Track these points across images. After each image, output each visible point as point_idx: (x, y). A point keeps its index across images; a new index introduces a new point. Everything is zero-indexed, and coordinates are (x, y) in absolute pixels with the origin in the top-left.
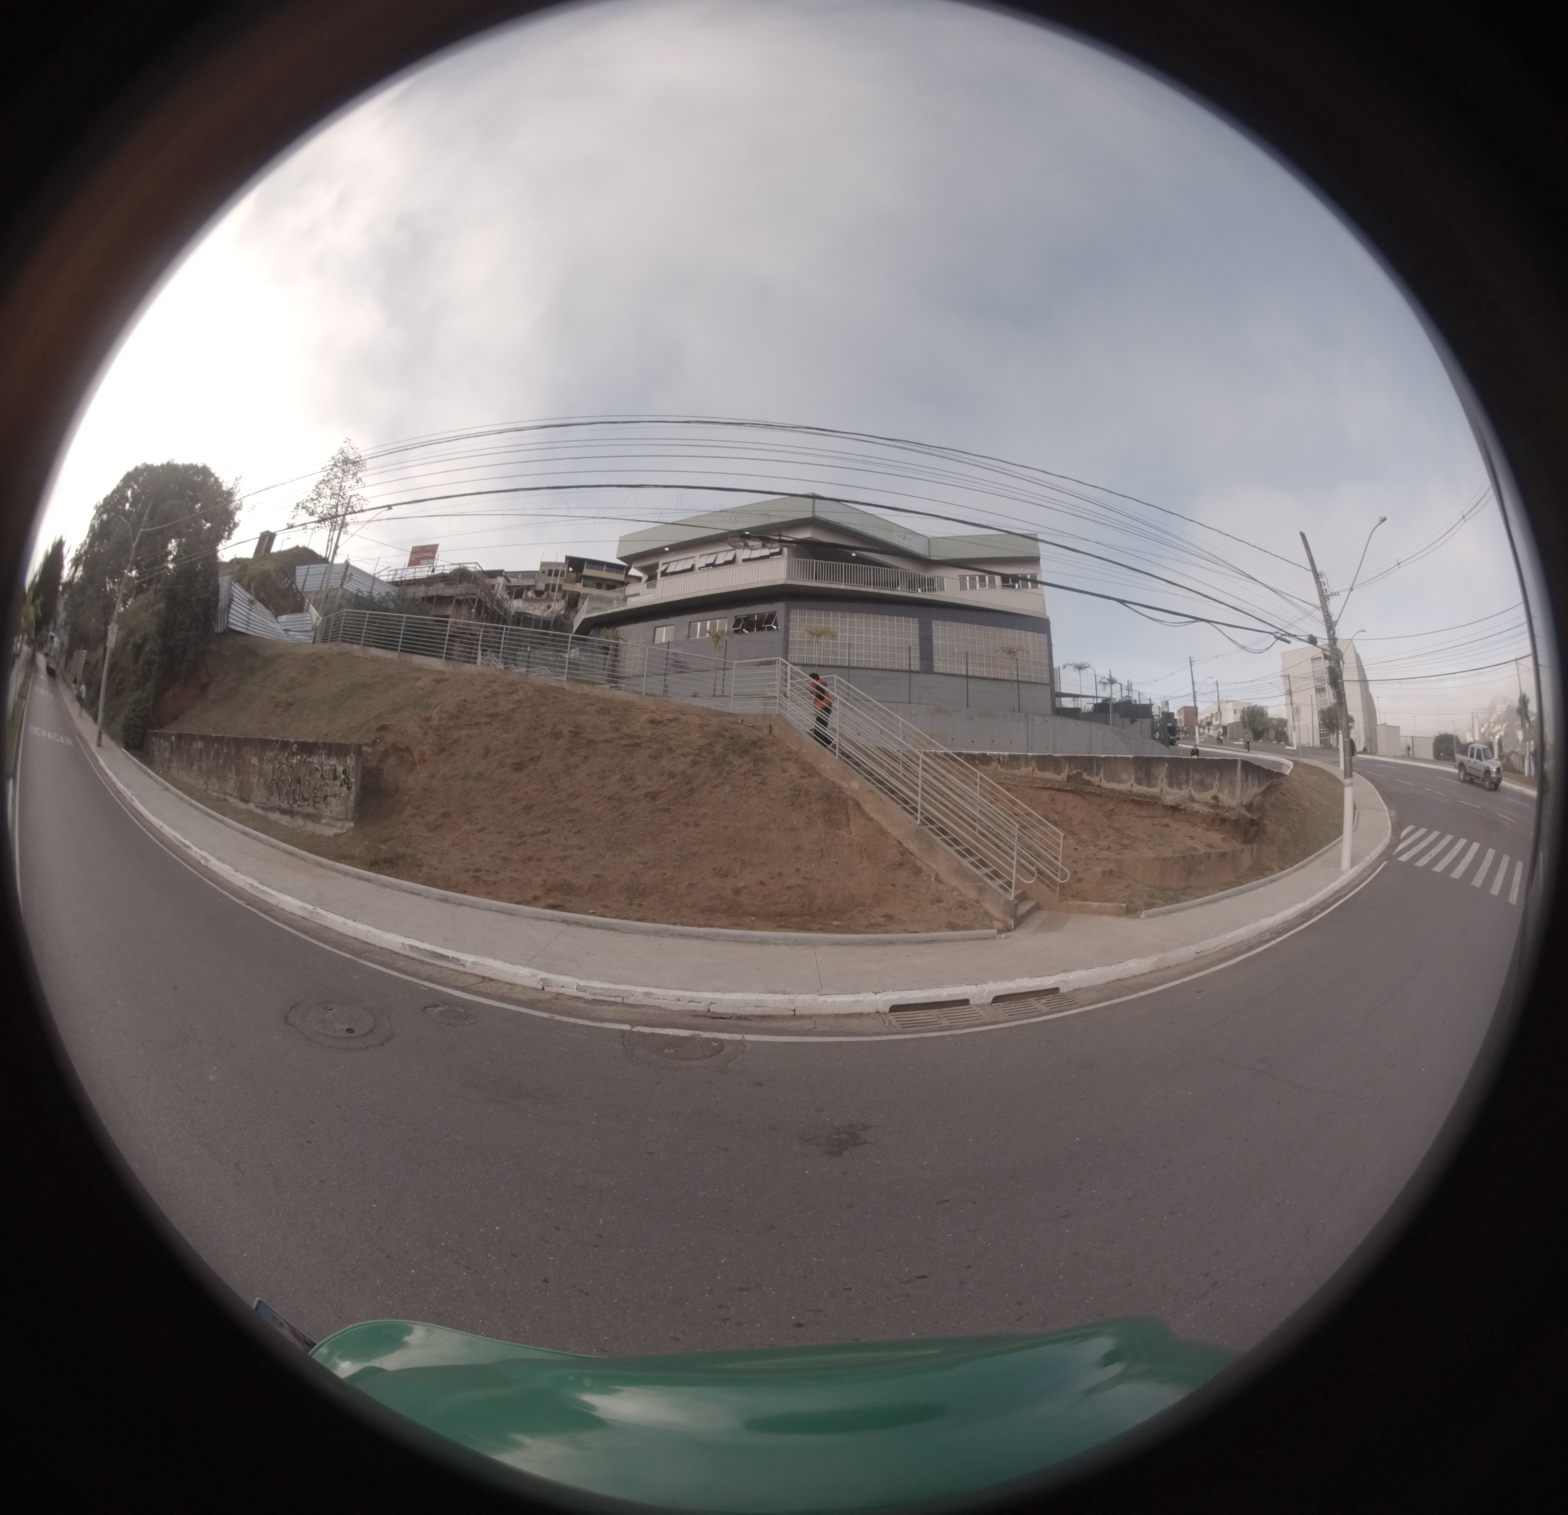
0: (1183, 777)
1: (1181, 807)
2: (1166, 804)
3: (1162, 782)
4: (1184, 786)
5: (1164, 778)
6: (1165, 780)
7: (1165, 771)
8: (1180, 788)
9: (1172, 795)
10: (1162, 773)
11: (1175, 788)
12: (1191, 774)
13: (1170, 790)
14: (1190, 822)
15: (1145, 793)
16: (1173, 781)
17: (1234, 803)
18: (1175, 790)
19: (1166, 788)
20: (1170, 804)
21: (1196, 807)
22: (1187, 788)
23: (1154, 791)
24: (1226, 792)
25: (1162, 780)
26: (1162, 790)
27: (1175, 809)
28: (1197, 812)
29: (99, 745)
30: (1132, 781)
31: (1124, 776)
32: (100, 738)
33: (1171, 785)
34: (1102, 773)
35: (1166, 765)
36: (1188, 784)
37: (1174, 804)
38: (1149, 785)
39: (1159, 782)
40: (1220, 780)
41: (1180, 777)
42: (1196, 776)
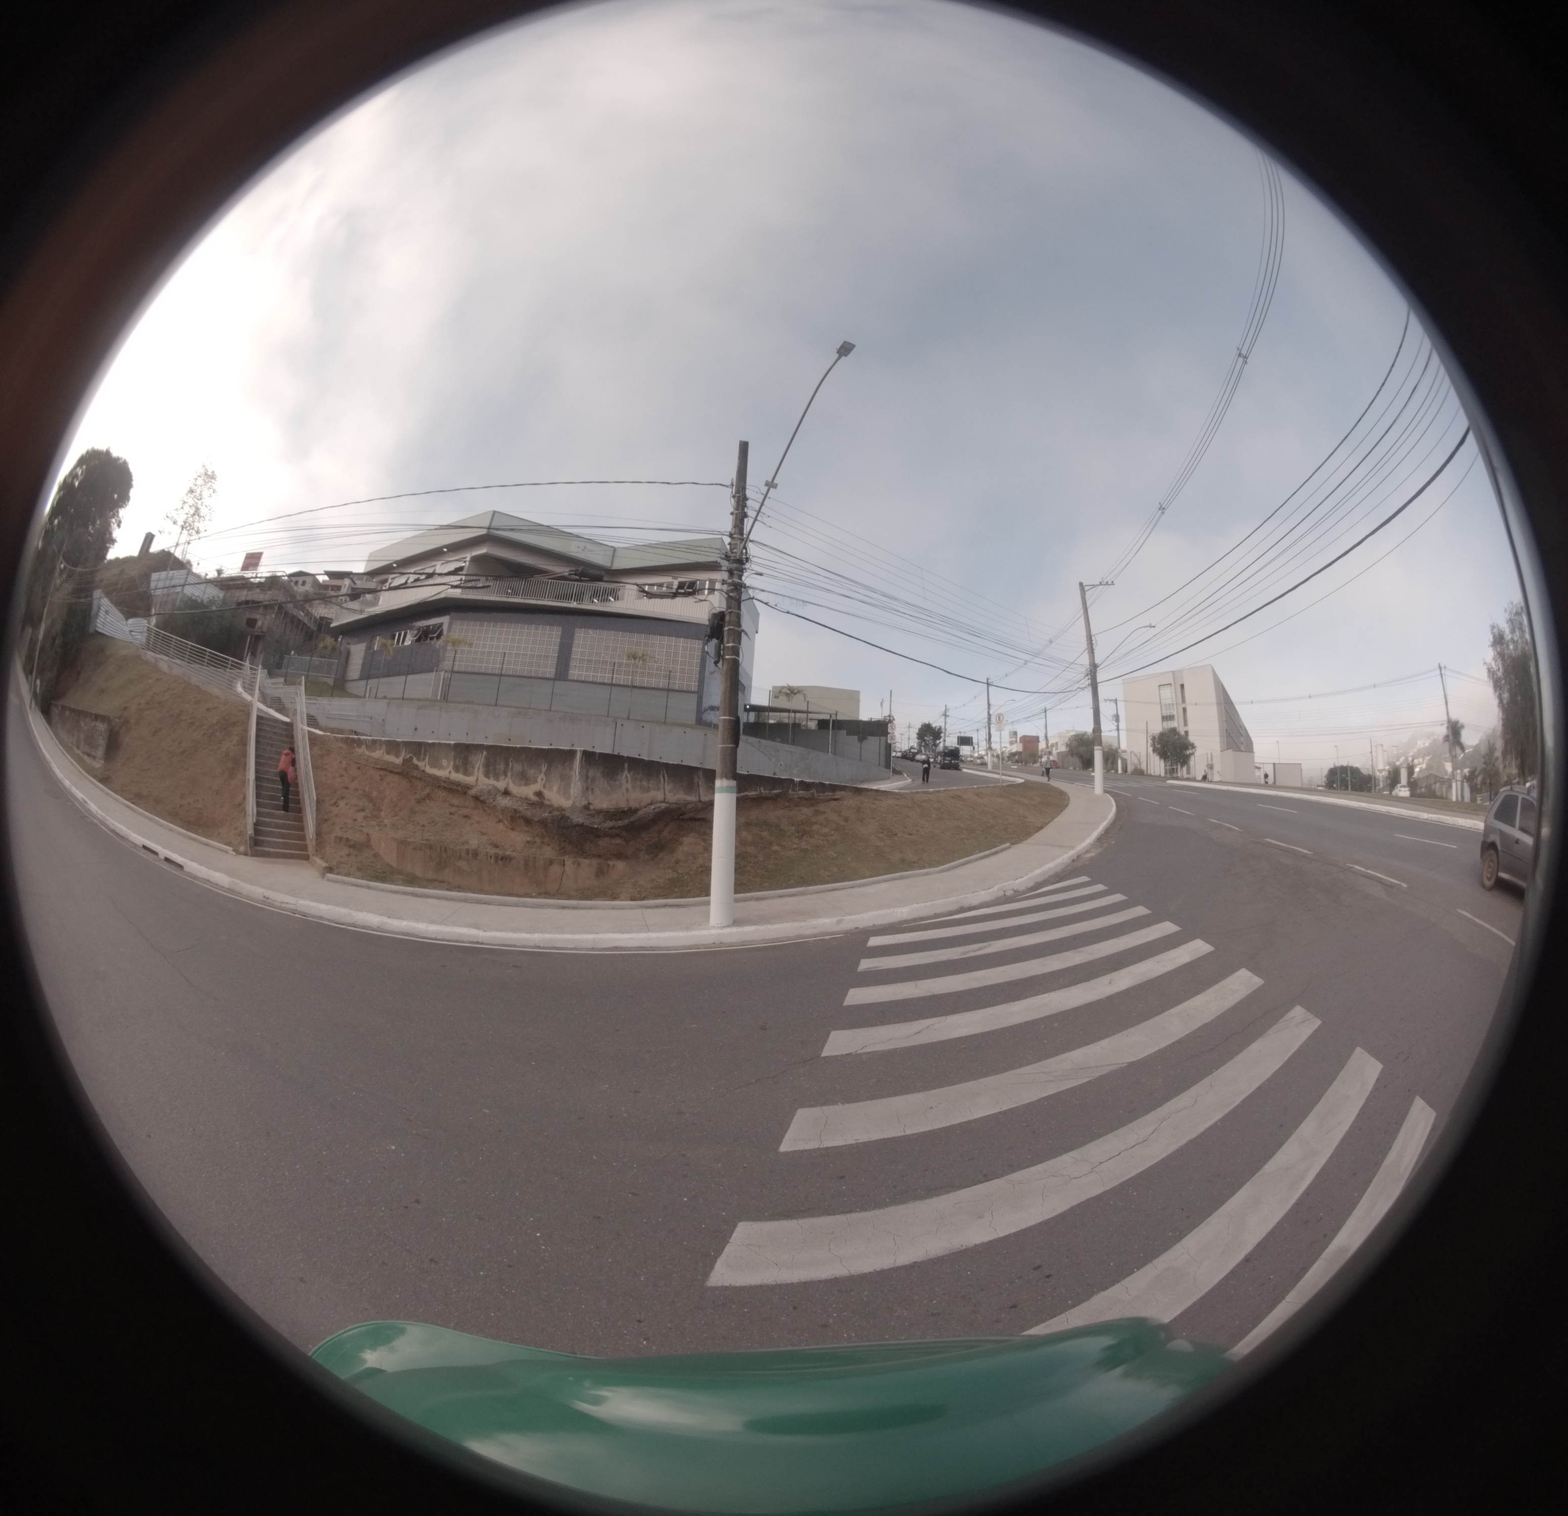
0: (501, 767)
3: (478, 771)
4: (502, 777)
5: (481, 767)
6: (482, 770)
7: (483, 759)
8: (498, 780)
9: (483, 785)
10: (479, 761)
11: (492, 778)
12: (511, 764)
13: (486, 781)
15: (461, 781)
16: (490, 770)
17: (566, 803)
18: (492, 782)
19: (482, 778)
21: (511, 802)
22: (505, 779)
23: (469, 780)
24: (555, 788)
25: (479, 768)
26: (477, 780)
28: (510, 809)
30: (451, 768)
31: (444, 763)
33: (487, 775)
34: (427, 758)
35: (485, 753)
36: (506, 774)
38: (466, 773)
39: (476, 771)
40: (545, 774)
41: (498, 767)
42: (518, 767)
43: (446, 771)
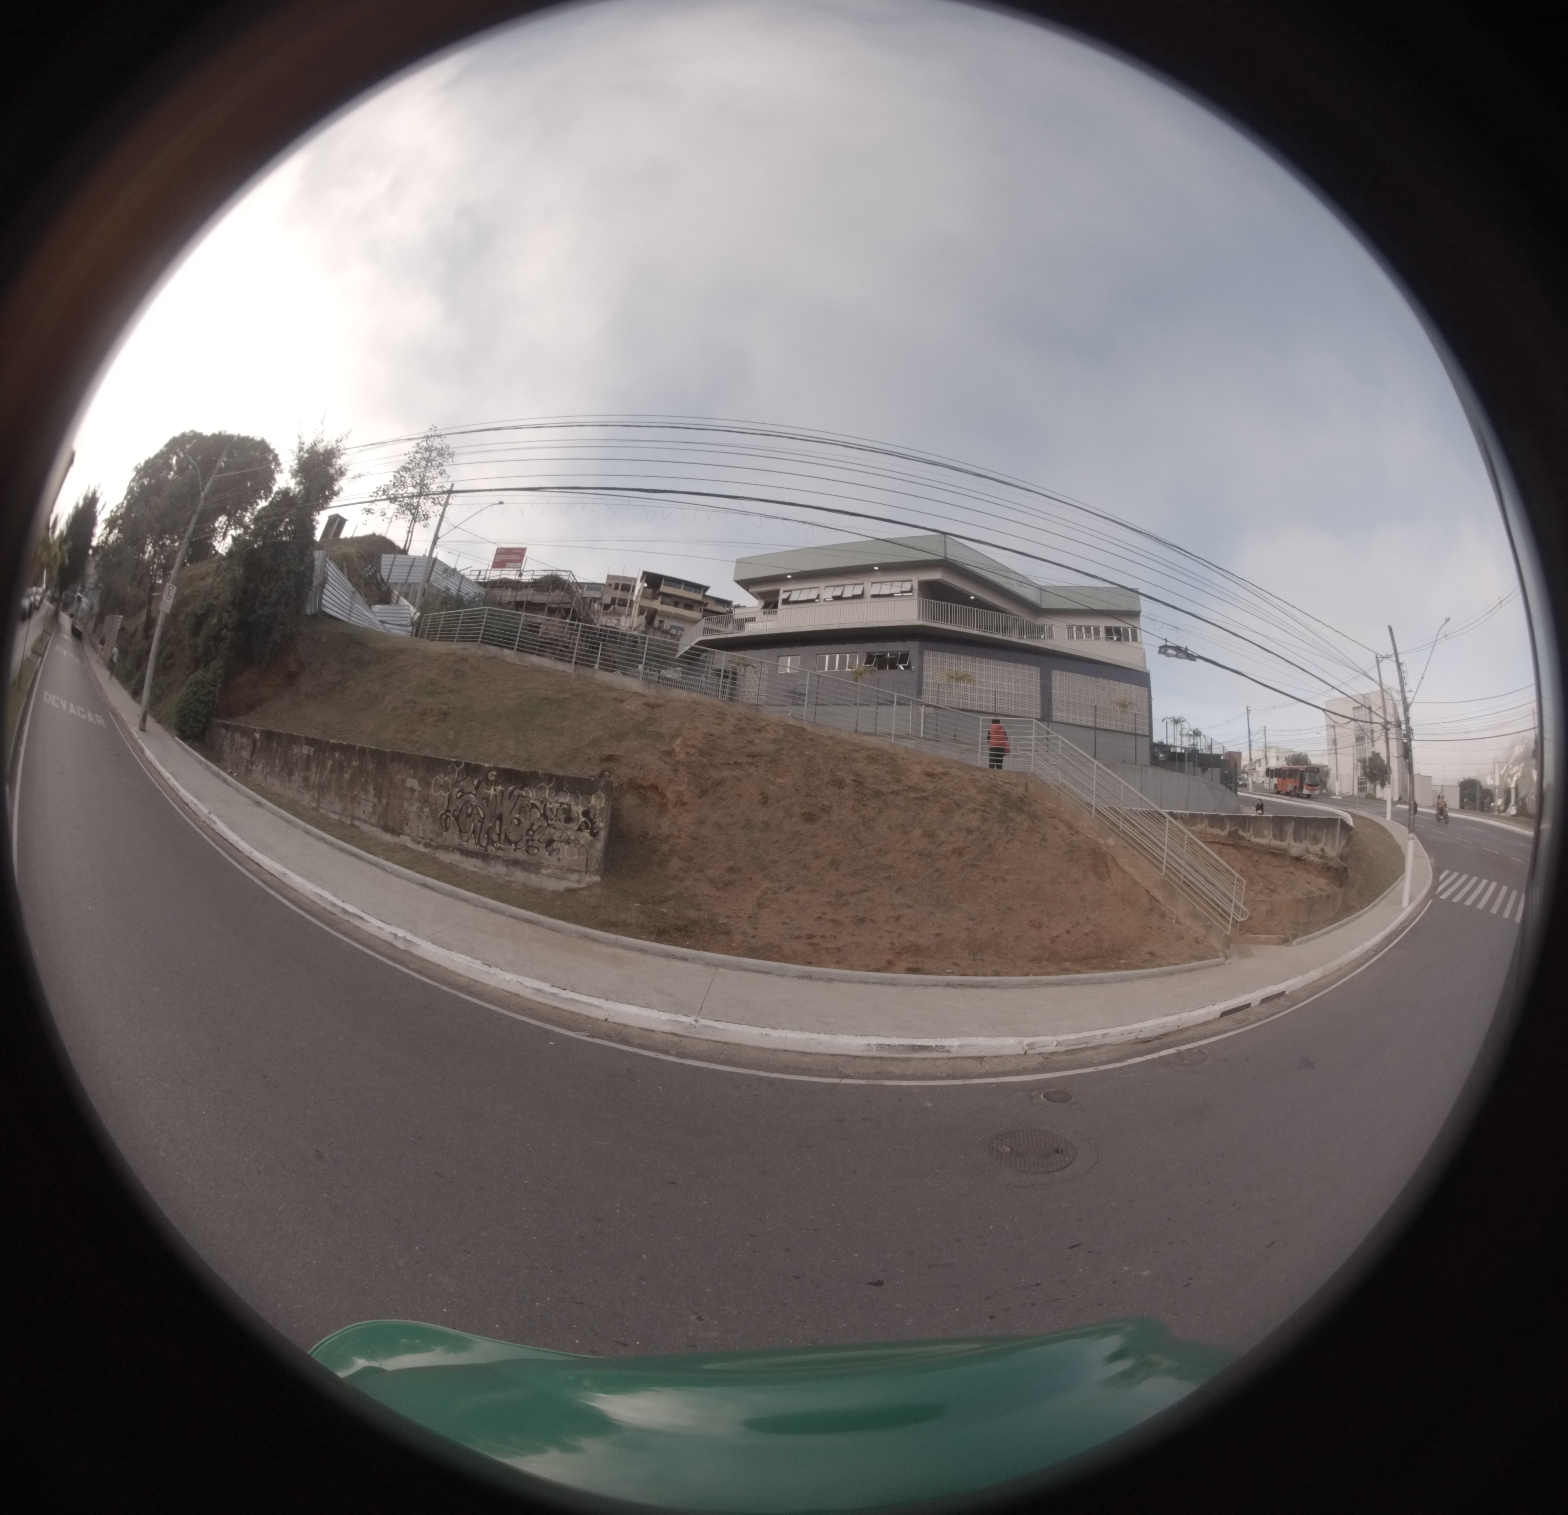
0: (1304, 832)
1: (1303, 858)
2: (1292, 855)
3: (1290, 837)
4: (1303, 841)
5: (1291, 835)
6: (1292, 836)
7: (1292, 829)
8: (1301, 842)
9: (1296, 848)
10: (1290, 829)
12: (1308, 830)
13: (1294, 844)
14: (1306, 870)
15: (1278, 846)
16: (1297, 837)
17: (1333, 854)
18: (1298, 844)
19: (1292, 843)
20: (1295, 855)
21: (1312, 858)
22: (1307, 842)
23: (1284, 844)
26: (1289, 844)
27: (1298, 859)
28: (1313, 862)
29: (143, 729)
30: (1271, 837)
31: (1266, 833)
32: (144, 720)
33: (1295, 840)
34: (1251, 829)
35: (1293, 823)
36: (1306, 839)
37: (1297, 855)
38: (1282, 840)
39: (1288, 838)
40: (1326, 836)
41: (1302, 832)
42: (1311, 832)
43: (1267, 839)
